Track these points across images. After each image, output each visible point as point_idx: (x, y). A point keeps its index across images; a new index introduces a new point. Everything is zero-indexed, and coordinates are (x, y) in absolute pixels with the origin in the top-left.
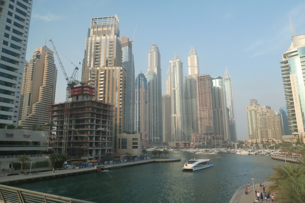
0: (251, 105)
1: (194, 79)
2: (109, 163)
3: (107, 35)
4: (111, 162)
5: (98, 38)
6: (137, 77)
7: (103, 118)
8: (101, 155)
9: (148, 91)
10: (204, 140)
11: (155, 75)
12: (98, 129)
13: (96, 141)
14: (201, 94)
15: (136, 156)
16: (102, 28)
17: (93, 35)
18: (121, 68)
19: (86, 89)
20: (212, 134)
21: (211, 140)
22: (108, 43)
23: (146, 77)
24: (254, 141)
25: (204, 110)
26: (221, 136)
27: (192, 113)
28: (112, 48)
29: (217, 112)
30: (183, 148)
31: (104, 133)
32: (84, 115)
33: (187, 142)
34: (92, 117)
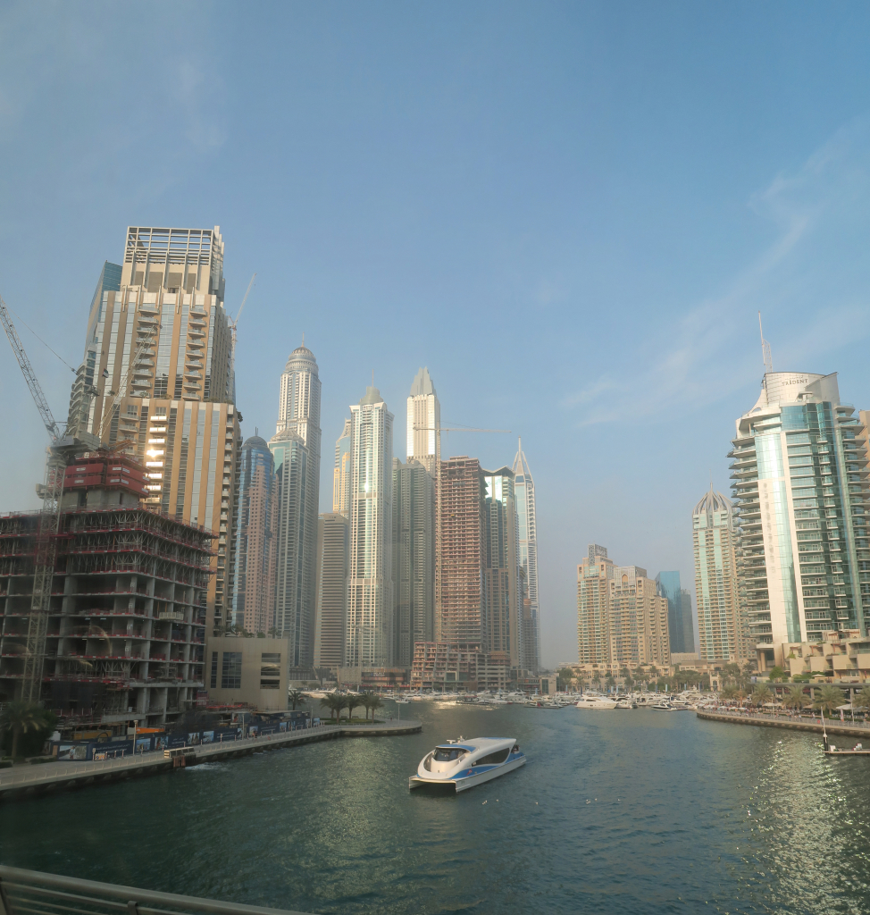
0: (592, 563)
1: (424, 468)
2: (202, 737)
3: (184, 292)
4: (210, 734)
5: (150, 298)
7: (179, 578)
8: (168, 709)
9: (275, 498)
10: (453, 664)
11: (301, 447)
12: (163, 616)
13: (152, 660)
14: (450, 520)
15: (281, 714)
16: (184, 265)
17: (131, 284)
18: (230, 409)
19: (120, 469)
20: (478, 645)
21: (474, 664)
22: (187, 319)
23: (273, 451)
25: (456, 571)
26: (501, 652)
27: (412, 578)
28: (200, 337)
29: (491, 579)
30: (385, 689)
31: (179, 630)
32: (114, 564)
33: (395, 670)
34: (142, 570)
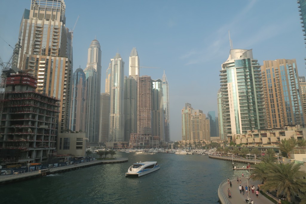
0: (186, 108)
1: (134, 79)
2: (53, 165)
3: (51, 20)
4: (56, 164)
5: (40, 22)
6: (75, 72)
7: (47, 114)
8: (43, 157)
9: (86, 88)
10: (142, 140)
11: (95, 72)
12: (41, 127)
13: (37, 141)
14: (142, 95)
15: (82, 157)
17: (33, 17)
18: (67, 60)
19: (26, 78)
20: (150, 134)
21: (149, 140)
22: (52, 30)
23: (85, 73)
24: (188, 141)
25: (143, 111)
26: (158, 136)
27: (130, 113)
28: (57, 36)
29: (155, 114)
30: (121, 149)
31: (47, 131)
32: (24, 110)
33: (125, 142)
34: (34, 112)
